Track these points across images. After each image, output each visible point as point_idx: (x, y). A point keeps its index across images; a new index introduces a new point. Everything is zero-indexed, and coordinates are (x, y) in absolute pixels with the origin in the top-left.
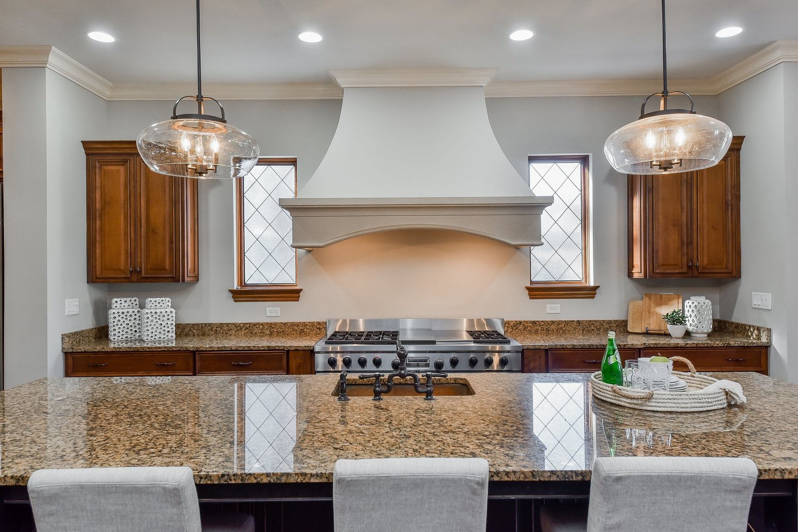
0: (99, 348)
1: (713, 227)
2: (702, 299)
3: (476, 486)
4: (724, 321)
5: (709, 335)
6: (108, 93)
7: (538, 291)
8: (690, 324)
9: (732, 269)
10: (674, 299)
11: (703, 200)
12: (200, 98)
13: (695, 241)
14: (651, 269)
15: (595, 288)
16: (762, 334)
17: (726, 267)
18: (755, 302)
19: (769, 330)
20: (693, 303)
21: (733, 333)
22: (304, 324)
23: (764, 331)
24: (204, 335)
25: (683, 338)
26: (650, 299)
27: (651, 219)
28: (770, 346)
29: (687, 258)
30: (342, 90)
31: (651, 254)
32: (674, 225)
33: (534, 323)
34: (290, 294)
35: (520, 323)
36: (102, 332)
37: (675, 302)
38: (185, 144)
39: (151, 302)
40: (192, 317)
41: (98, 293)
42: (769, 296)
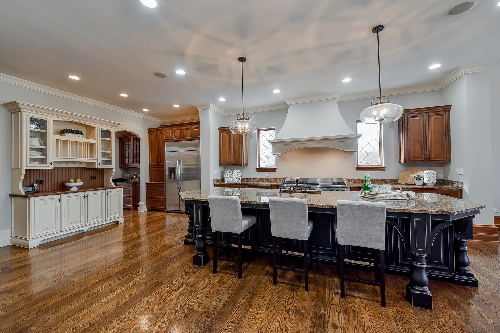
0: (222, 183)
1: (436, 142)
2: (431, 171)
3: (303, 205)
4: (445, 180)
5: (435, 185)
6: (224, 114)
7: (360, 169)
8: (426, 180)
9: (446, 159)
10: (419, 171)
11: (431, 132)
12: (243, 114)
13: (428, 148)
14: (407, 159)
15: (385, 167)
16: (459, 184)
17: (444, 158)
18: (457, 172)
19: (462, 183)
20: (427, 172)
21: (448, 184)
22: (278, 179)
23: (460, 183)
24: (249, 181)
25: (422, 185)
26: (408, 171)
27: (407, 140)
28: (462, 189)
29: (424, 155)
30: (288, 106)
31: (407, 154)
32: (418, 142)
33: (359, 180)
34: (273, 170)
35: (353, 180)
36: (223, 180)
37: (420, 172)
38: (240, 126)
39: (235, 171)
40: (245, 176)
41: (222, 169)
42: (462, 169)
